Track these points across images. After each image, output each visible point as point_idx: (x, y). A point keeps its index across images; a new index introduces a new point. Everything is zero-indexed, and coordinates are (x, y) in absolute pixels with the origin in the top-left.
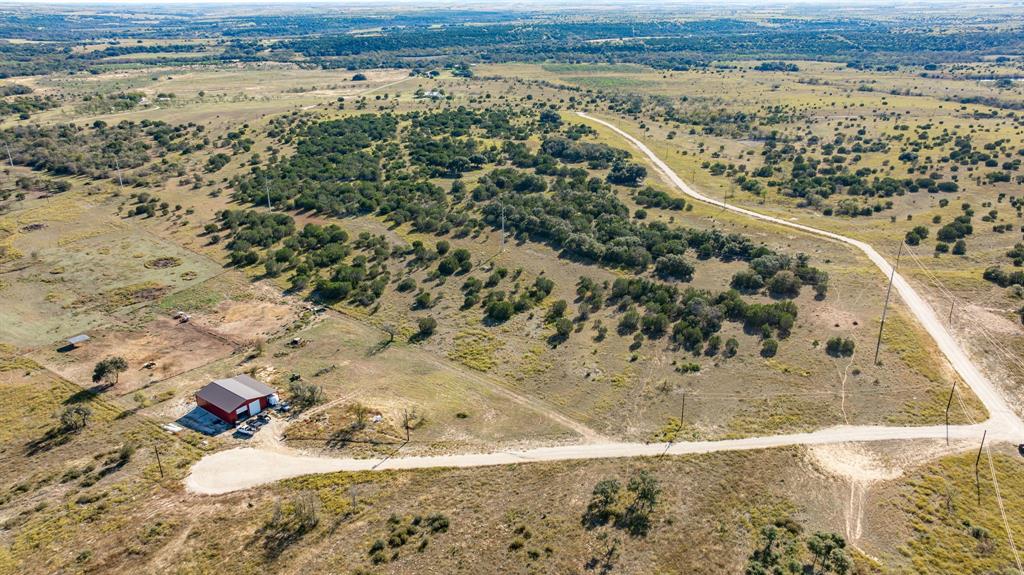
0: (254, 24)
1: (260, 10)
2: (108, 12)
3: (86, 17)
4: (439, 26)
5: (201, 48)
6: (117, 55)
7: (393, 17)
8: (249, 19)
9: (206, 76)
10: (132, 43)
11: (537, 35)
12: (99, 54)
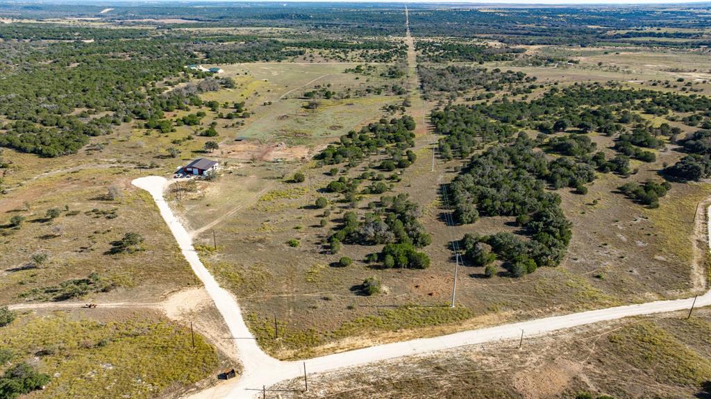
10: (653, 30)
12: (617, 36)
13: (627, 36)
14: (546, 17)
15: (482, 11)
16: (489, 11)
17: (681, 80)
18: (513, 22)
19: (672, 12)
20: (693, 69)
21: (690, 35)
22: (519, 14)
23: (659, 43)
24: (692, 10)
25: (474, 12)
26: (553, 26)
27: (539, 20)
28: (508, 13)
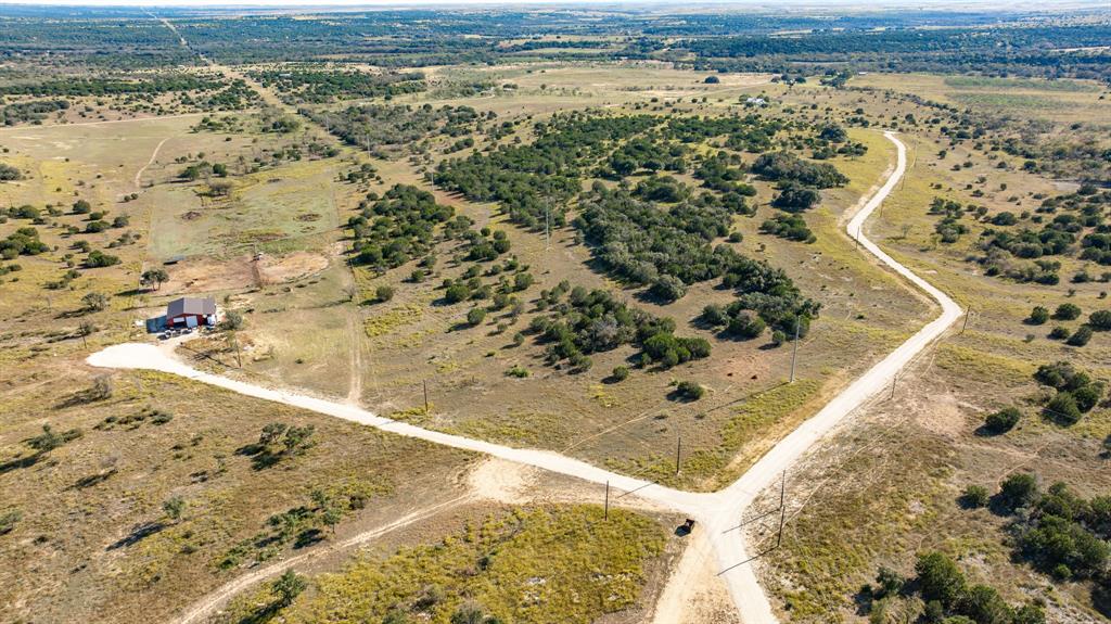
0: (684, 22)
1: (707, 8)
2: (565, 10)
3: (543, 14)
4: (883, 29)
5: (607, 45)
6: (531, 49)
7: (839, 18)
8: (680, 18)
9: (578, 71)
10: (551, 38)
11: (990, 41)
12: (516, 48)
13: (528, 47)
14: (399, 25)
15: (297, 18)
16: (307, 18)
17: (654, 100)
18: (356, 34)
19: (551, 15)
20: (649, 86)
21: (598, 44)
22: (356, 21)
23: (573, 56)
24: (568, 12)
25: (286, 20)
26: (417, 36)
27: (393, 30)
28: (338, 21)
